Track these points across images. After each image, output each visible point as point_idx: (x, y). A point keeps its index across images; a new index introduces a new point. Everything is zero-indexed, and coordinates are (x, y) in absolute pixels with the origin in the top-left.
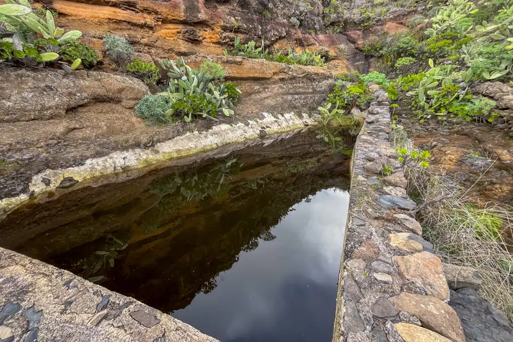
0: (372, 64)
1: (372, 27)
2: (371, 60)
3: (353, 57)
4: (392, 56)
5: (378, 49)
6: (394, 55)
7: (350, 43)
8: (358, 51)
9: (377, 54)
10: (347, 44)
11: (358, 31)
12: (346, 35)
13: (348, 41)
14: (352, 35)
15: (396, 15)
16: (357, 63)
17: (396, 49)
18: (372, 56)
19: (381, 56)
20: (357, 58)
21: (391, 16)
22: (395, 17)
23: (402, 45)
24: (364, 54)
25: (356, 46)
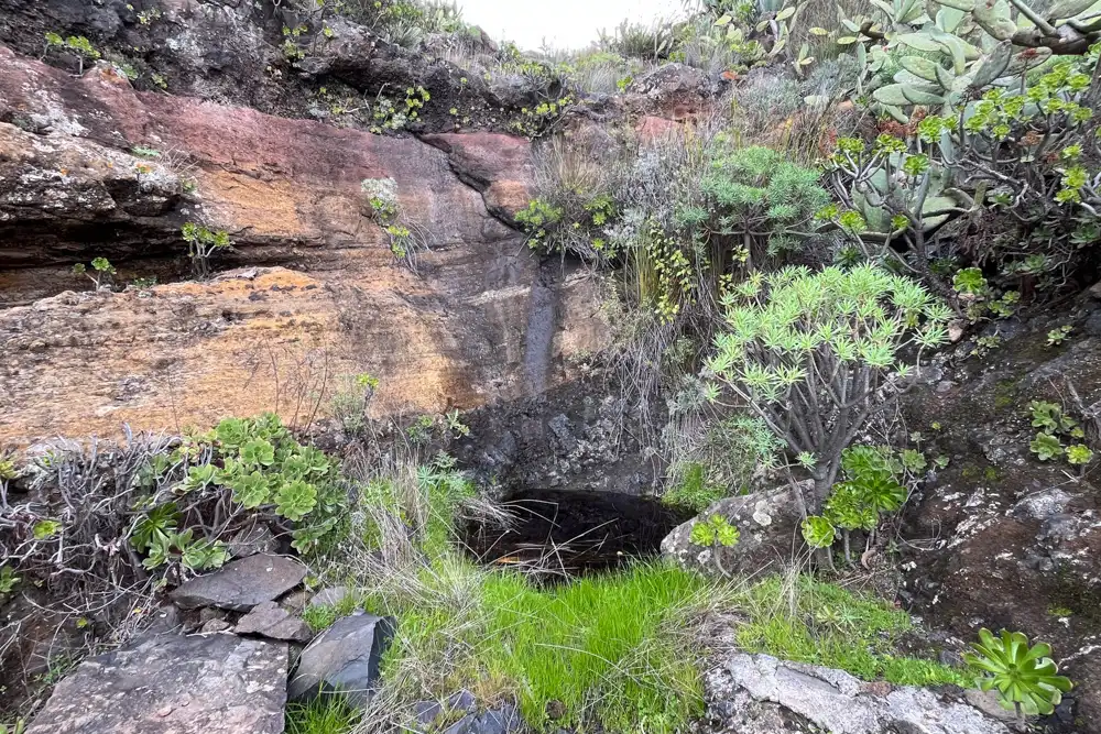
0: (574, 305)
1: (576, 127)
2: (572, 280)
3: (469, 259)
4: (678, 257)
5: (598, 219)
6: (688, 254)
7: (461, 186)
8: (503, 230)
9: (598, 245)
10: (440, 189)
11: (502, 137)
12: (447, 149)
13: (450, 176)
14: (470, 149)
15: (674, 87)
16: (488, 295)
17: (699, 215)
18: (574, 260)
19: (620, 262)
20: (496, 265)
21: (654, 92)
22: (669, 94)
23: (728, 191)
24: (533, 243)
25: (492, 201)
